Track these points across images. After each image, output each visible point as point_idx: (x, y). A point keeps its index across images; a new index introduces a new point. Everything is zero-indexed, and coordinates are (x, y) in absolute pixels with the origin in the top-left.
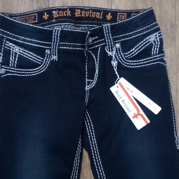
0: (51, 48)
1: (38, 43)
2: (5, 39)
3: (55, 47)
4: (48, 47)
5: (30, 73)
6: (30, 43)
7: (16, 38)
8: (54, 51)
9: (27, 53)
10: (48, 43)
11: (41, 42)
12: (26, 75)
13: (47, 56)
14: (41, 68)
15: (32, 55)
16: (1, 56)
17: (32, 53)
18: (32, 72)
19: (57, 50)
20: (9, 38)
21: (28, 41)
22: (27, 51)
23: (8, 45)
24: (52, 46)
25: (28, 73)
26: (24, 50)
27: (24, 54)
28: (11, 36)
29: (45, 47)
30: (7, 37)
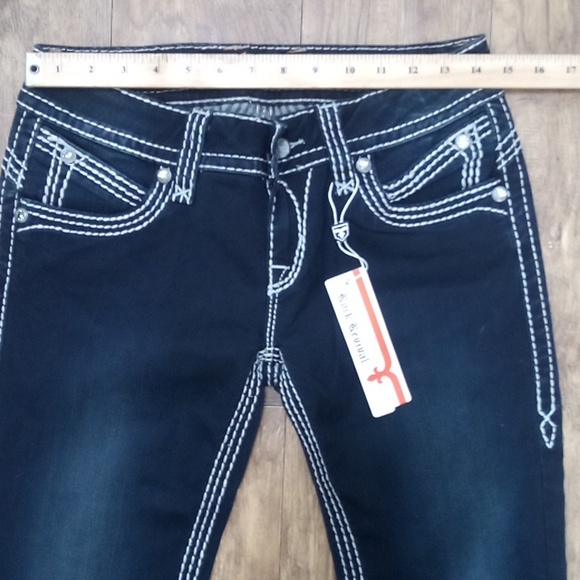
0: (175, 164)
1: (138, 147)
2: (38, 120)
3: (187, 165)
4: (168, 162)
5: (100, 227)
6: (114, 142)
7: (73, 122)
8: (185, 173)
9: (100, 170)
10: (168, 149)
11: (149, 144)
12: (88, 234)
13: (161, 185)
14: (137, 216)
15: (113, 178)
16: (22, 171)
17: (113, 173)
18: (107, 227)
19: (193, 173)
20: (52, 119)
21: (108, 136)
22: (99, 165)
23: (44, 140)
24: (181, 160)
25: (94, 226)
26: (91, 161)
27: (90, 173)
28: (57, 114)
29: (158, 160)
30: (45, 116)
